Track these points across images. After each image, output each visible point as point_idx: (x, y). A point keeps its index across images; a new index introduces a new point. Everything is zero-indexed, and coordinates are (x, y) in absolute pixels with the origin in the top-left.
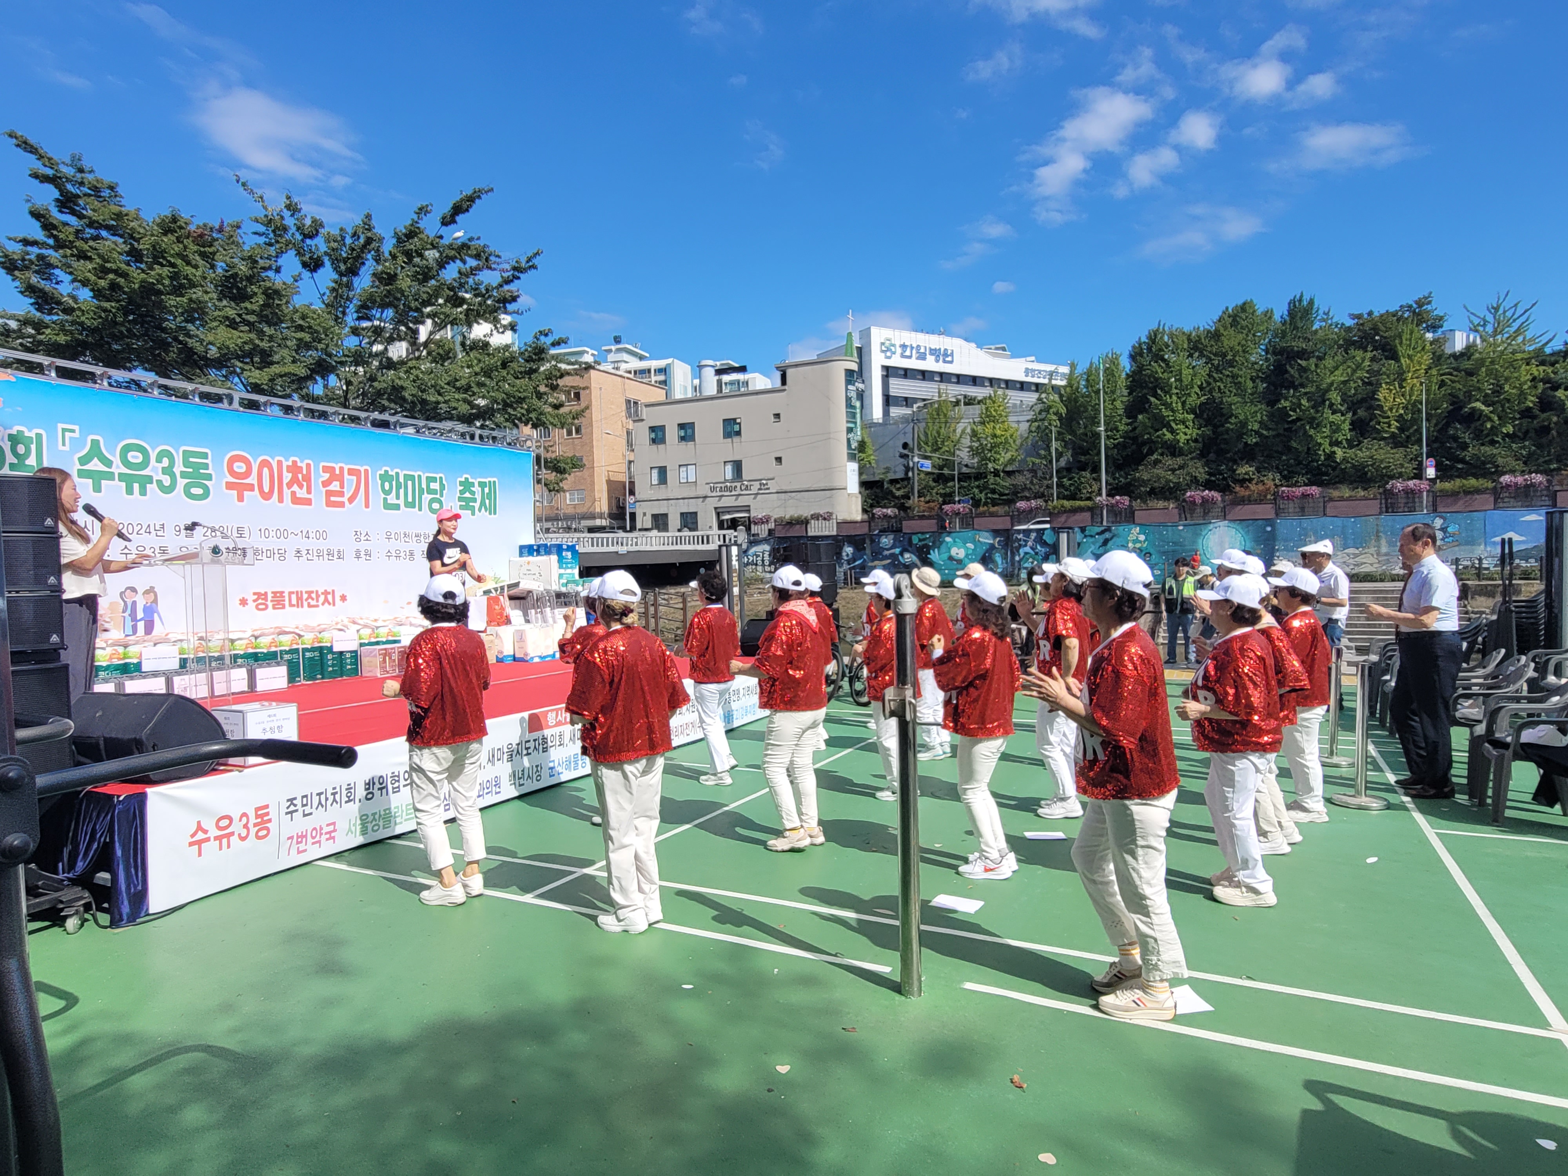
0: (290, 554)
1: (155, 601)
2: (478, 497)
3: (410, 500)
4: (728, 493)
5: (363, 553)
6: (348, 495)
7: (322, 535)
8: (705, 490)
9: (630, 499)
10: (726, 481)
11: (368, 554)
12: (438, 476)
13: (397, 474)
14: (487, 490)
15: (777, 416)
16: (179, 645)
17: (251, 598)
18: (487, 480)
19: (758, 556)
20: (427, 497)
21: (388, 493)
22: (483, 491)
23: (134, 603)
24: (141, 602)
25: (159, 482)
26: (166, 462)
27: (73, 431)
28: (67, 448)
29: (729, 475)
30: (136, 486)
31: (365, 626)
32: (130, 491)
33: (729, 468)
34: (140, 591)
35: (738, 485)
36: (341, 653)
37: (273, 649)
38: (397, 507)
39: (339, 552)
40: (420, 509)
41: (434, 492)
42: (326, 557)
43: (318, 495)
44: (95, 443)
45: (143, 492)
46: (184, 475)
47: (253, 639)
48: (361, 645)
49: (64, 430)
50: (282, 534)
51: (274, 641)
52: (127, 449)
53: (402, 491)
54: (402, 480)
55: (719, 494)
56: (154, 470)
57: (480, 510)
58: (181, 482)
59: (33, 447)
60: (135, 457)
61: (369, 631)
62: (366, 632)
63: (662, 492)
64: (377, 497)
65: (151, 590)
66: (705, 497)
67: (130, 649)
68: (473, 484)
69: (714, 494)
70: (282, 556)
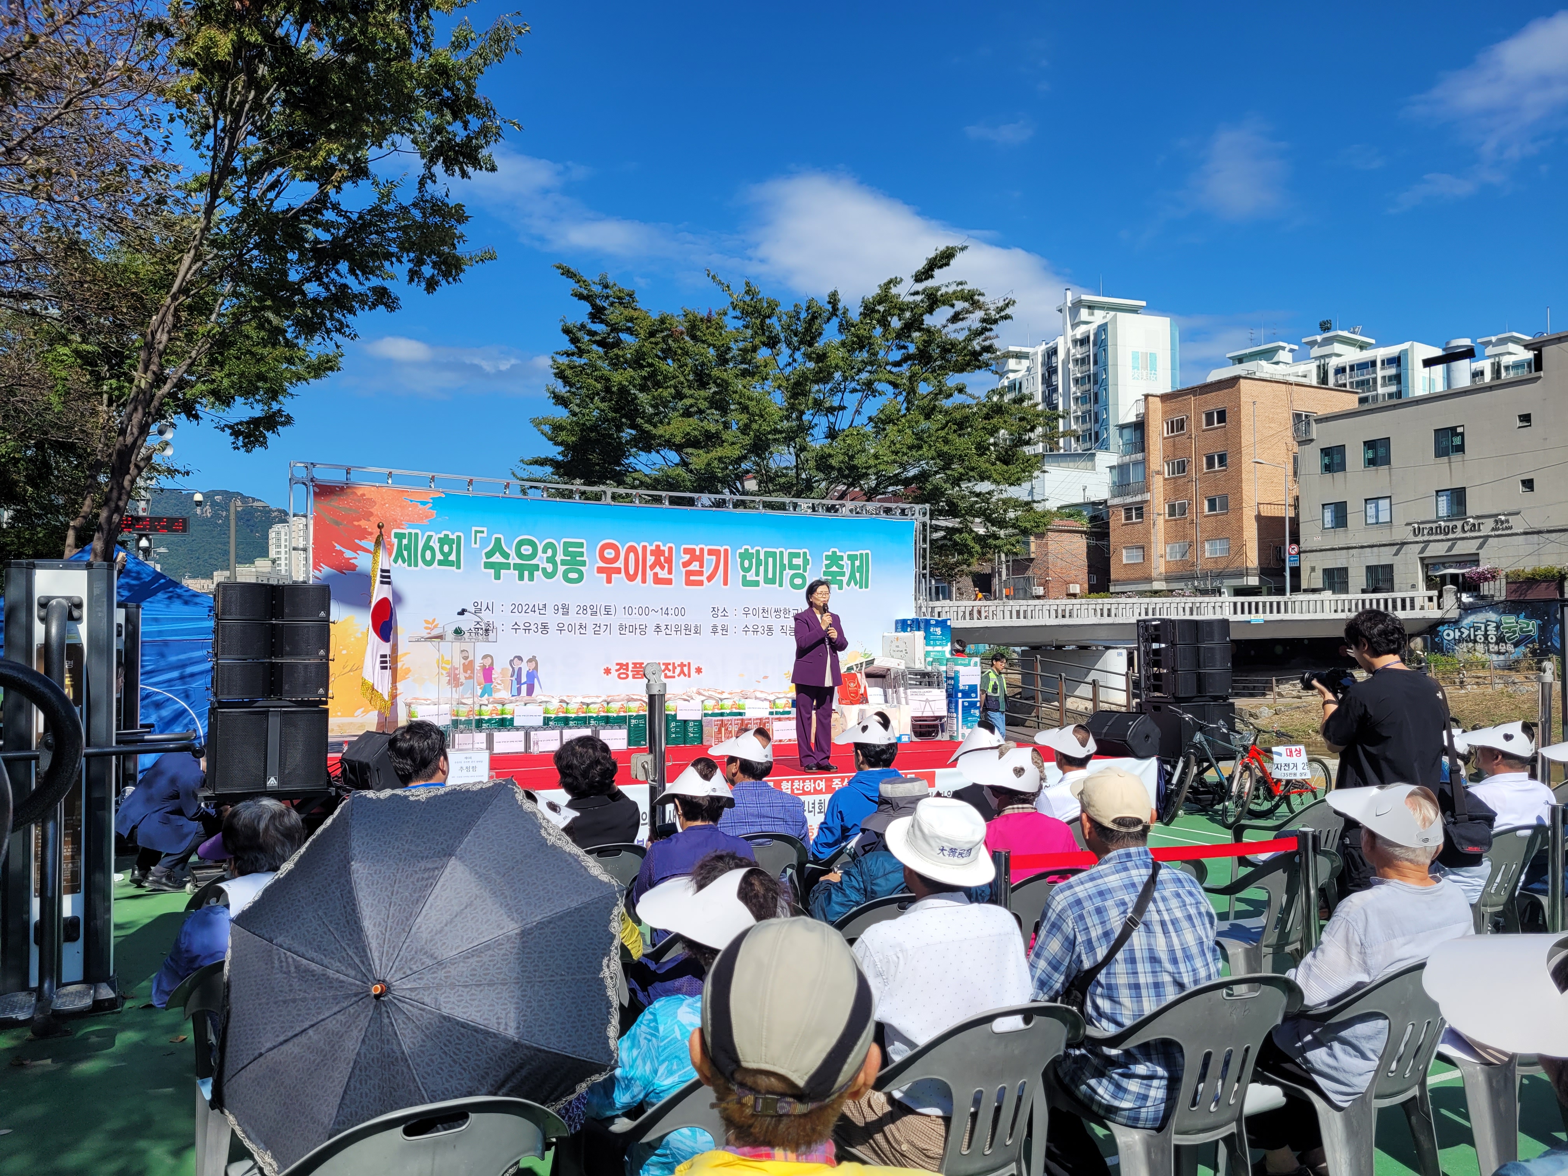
0: (651, 629)
1: (536, 668)
2: (847, 571)
3: (770, 576)
4: (1442, 537)
5: (719, 628)
6: (706, 574)
7: (680, 611)
8: (1403, 533)
9: (1291, 550)
10: (1439, 518)
11: (725, 629)
12: (801, 551)
13: (758, 551)
14: (857, 563)
15: (1526, 418)
16: (544, 705)
17: (614, 668)
18: (858, 553)
19: (1476, 629)
20: (788, 573)
21: (749, 570)
22: (853, 565)
23: (520, 669)
24: (525, 668)
25: (544, 569)
26: (550, 552)
27: (482, 532)
28: (477, 546)
29: (1443, 511)
30: (526, 573)
31: (710, 697)
32: (521, 578)
33: (1443, 501)
34: (525, 660)
35: (1459, 524)
36: (685, 721)
37: (622, 714)
38: (756, 584)
39: (696, 627)
40: (781, 585)
41: (798, 567)
42: (683, 632)
43: (678, 575)
44: (498, 540)
45: (531, 578)
46: (563, 562)
47: (605, 704)
48: (706, 715)
49: (476, 532)
50: (644, 611)
51: (622, 707)
52: (521, 543)
53: (762, 568)
54: (762, 557)
55: (1426, 538)
56: (540, 559)
57: (848, 584)
58: (561, 569)
59: (454, 546)
60: (526, 550)
61: (713, 702)
62: (710, 703)
63: (1340, 538)
64: (736, 574)
65: (533, 659)
66: (1404, 544)
67: (507, 706)
68: (841, 558)
69: (1420, 538)
70: (643, 632)
